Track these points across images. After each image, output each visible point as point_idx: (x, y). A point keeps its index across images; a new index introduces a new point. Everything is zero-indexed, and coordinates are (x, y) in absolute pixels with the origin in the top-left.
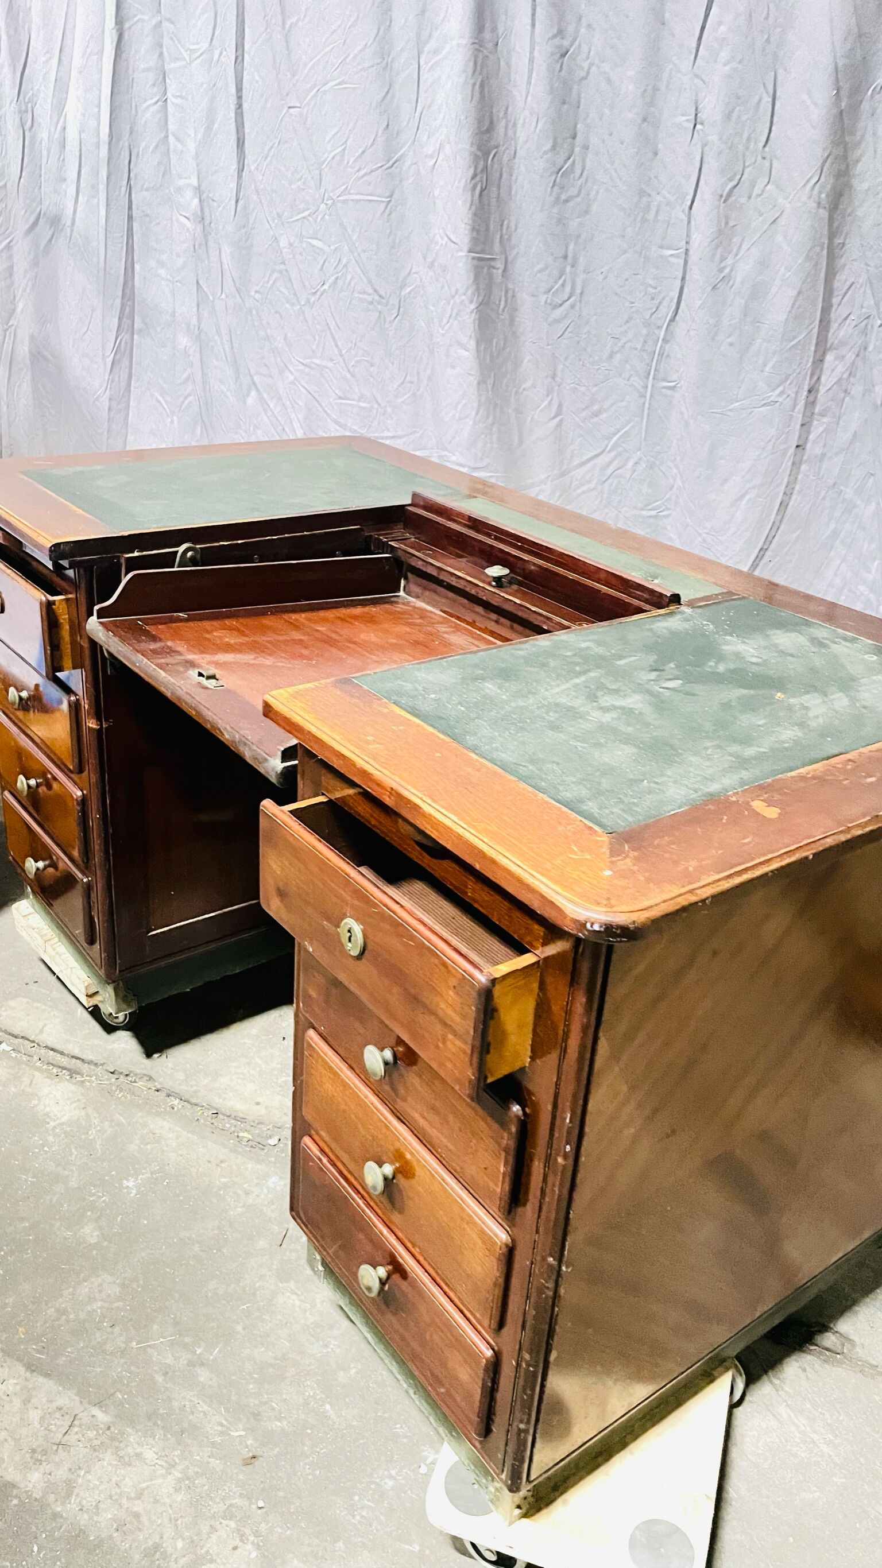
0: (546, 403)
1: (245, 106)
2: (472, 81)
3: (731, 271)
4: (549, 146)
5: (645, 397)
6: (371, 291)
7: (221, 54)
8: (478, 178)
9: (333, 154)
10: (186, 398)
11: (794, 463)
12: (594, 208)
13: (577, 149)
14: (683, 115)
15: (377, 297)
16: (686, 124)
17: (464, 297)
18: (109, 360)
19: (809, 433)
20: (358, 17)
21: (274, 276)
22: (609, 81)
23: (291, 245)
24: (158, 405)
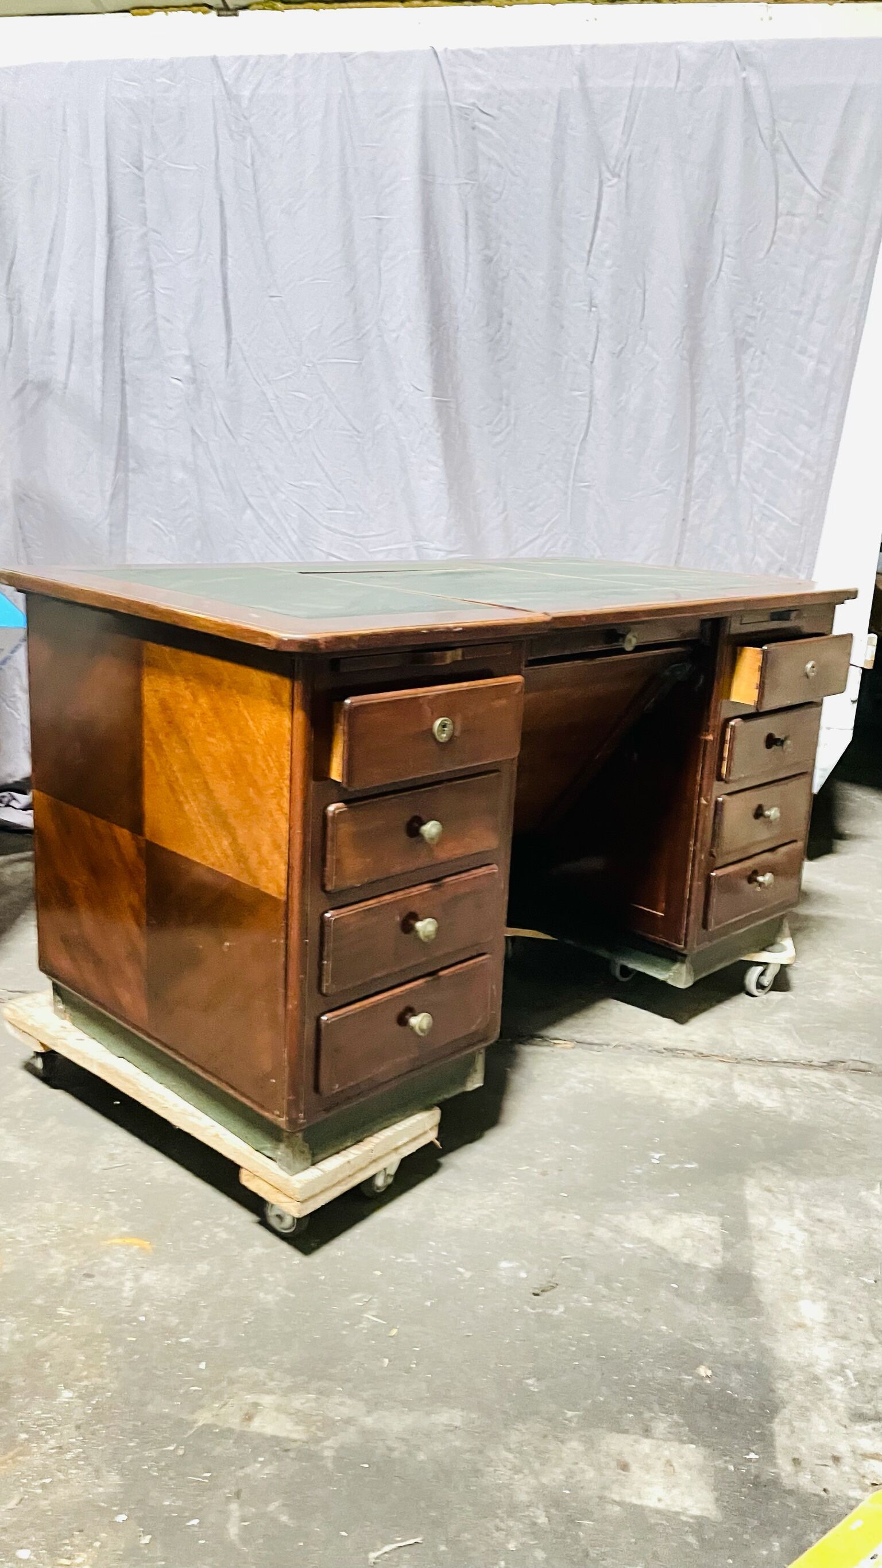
0: (495, 503)
1: (230, 296)
2: (424, 279)
3: (626, 403)
4: (484, 323)
5: (568, 494)
6: (351, 428)
7: (207, 257)
8: (434, 345)
10: (184, 520)
11: (681, 532)
12: (519, 365)
13: (504, 325)
14: (580, 302)
15: (356, 433)
16: (584, 308)
17: (432, 429)
18: (108, 494)
19: (688, 510)
20: (327, 233)
21: (263, 421)
22: (524, 279)
23: (277, 397)
24: (154, 527)
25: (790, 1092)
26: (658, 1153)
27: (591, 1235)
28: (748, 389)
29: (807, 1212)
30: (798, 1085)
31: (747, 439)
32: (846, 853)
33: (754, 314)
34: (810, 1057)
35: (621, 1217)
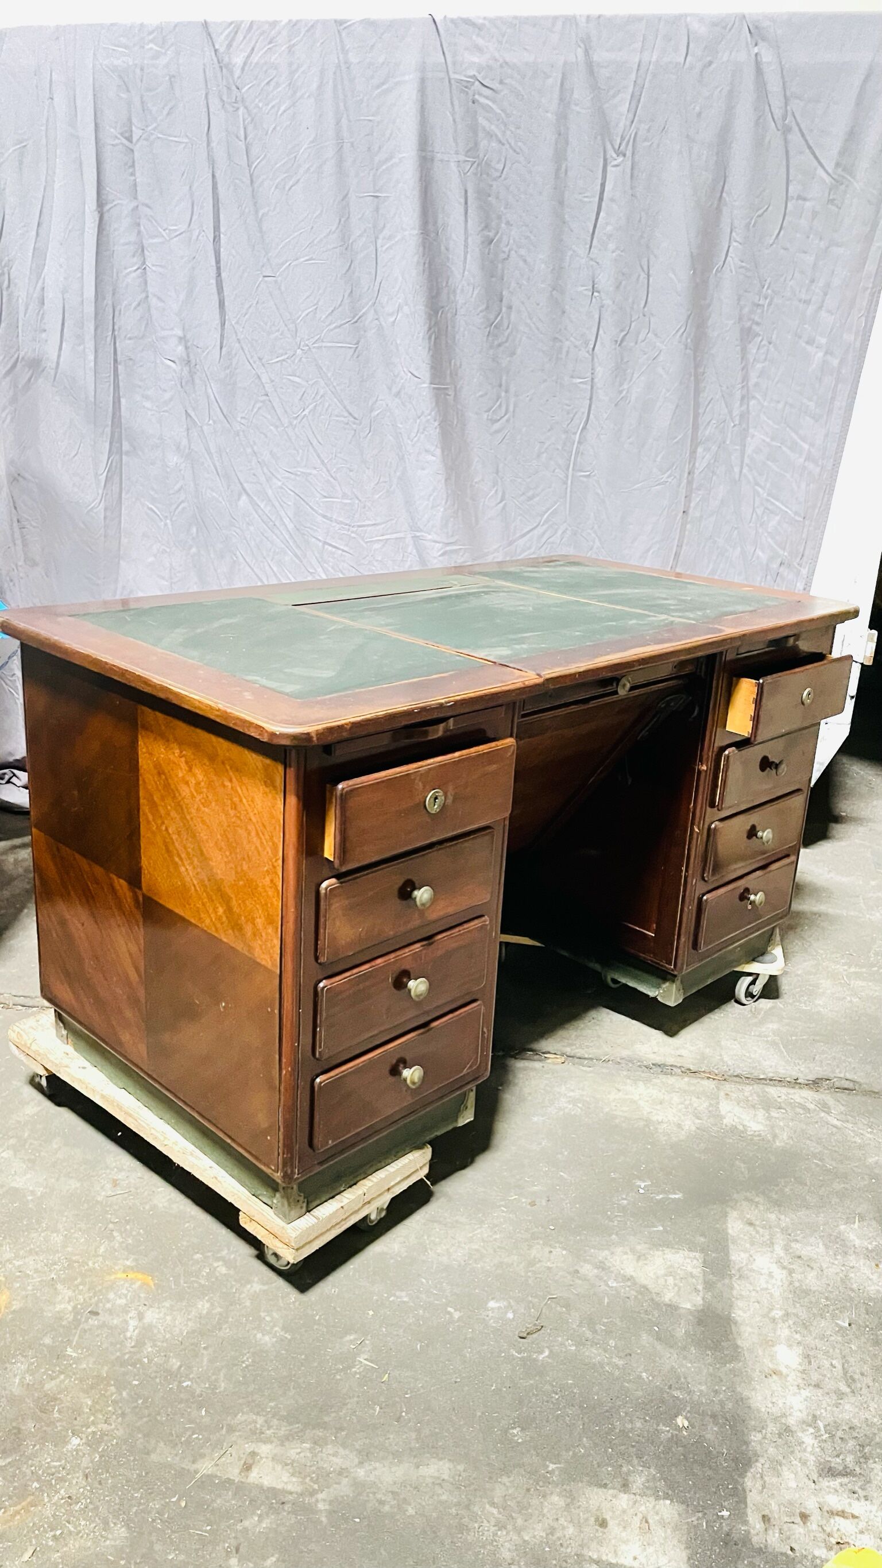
0: (493, 492)
1: (223, 275)
2: (423, 261)
3: (627, 392)
4: (484, 307)
5: (567, 484)
6: (346, 414)
7: (199, 234)
8: (432, 330)
9: (306, 312)
10: (179, 506)
11: (682, 525)
12: (519, 351)
13: (504, 309)
14: (582, 286)
15: (352, 419)
16: (586, 292)
17: (429, 417)
18: (103, 478)
19: (690, 502)
20: (322, 211)
21: (258, 405)
22: (525, 261)
23: (272, 381)
24: (149, 512)
25: (774, 1113)
26: (644, 1181)
27: (577, 1272)
28: (753, 379)
29: (786, 1248)
30: (783, 1105)
31: (751, 430)
33: (761, 302)
34: (795, 1075)
35: (606, 1252)
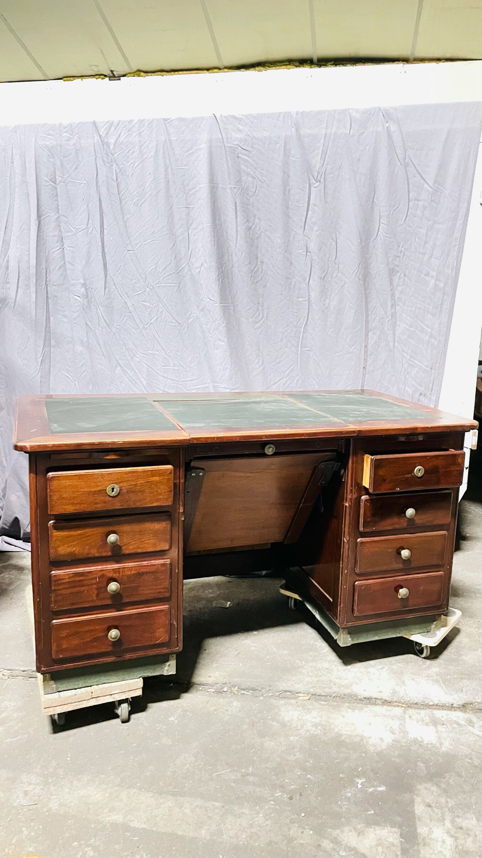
0: (257, 361)
1: (106, 250)
2: (214, 239)
3: (329, 304)
4: (248, 262)
5: (298, 355)
6: (174, 321)
7: (93, 229)
8: (220, 275)
9: (152, 268)
10: (83, 373)
11: (363, 375)
12: (268, 285)
13: (259, 263)
14: (301, 250)
15: (177, 324)
16: (303, 253)
17: (220, 322)
18: (40, 360)
19: (367, 362)
20: (159, 215)
21: (125, 318)
22: (269, 238)
23: (133, 305)
24: (66, 377)
25: (440, 728)
26: (361, 779)
27: (320, 846)
28: (397, 295)
29: (453, 822)
30: (445, 723)
31: (398, 323)
32: (467, 550)
33: (398, 255)
34: (451, 701)
35: (338, 831)
